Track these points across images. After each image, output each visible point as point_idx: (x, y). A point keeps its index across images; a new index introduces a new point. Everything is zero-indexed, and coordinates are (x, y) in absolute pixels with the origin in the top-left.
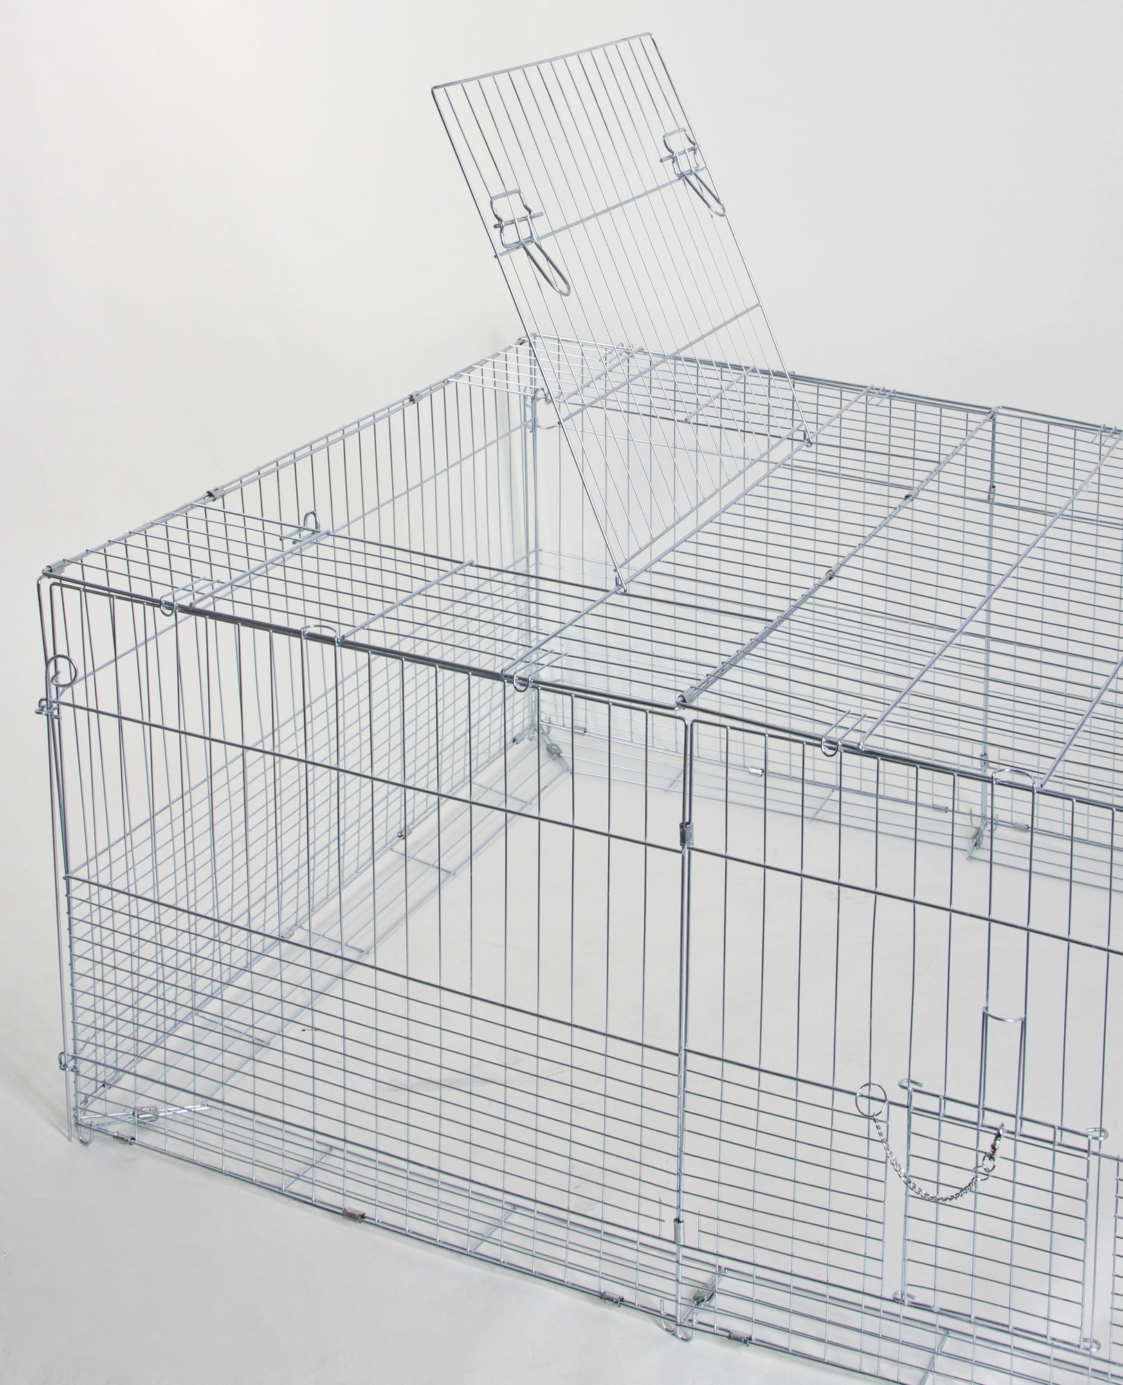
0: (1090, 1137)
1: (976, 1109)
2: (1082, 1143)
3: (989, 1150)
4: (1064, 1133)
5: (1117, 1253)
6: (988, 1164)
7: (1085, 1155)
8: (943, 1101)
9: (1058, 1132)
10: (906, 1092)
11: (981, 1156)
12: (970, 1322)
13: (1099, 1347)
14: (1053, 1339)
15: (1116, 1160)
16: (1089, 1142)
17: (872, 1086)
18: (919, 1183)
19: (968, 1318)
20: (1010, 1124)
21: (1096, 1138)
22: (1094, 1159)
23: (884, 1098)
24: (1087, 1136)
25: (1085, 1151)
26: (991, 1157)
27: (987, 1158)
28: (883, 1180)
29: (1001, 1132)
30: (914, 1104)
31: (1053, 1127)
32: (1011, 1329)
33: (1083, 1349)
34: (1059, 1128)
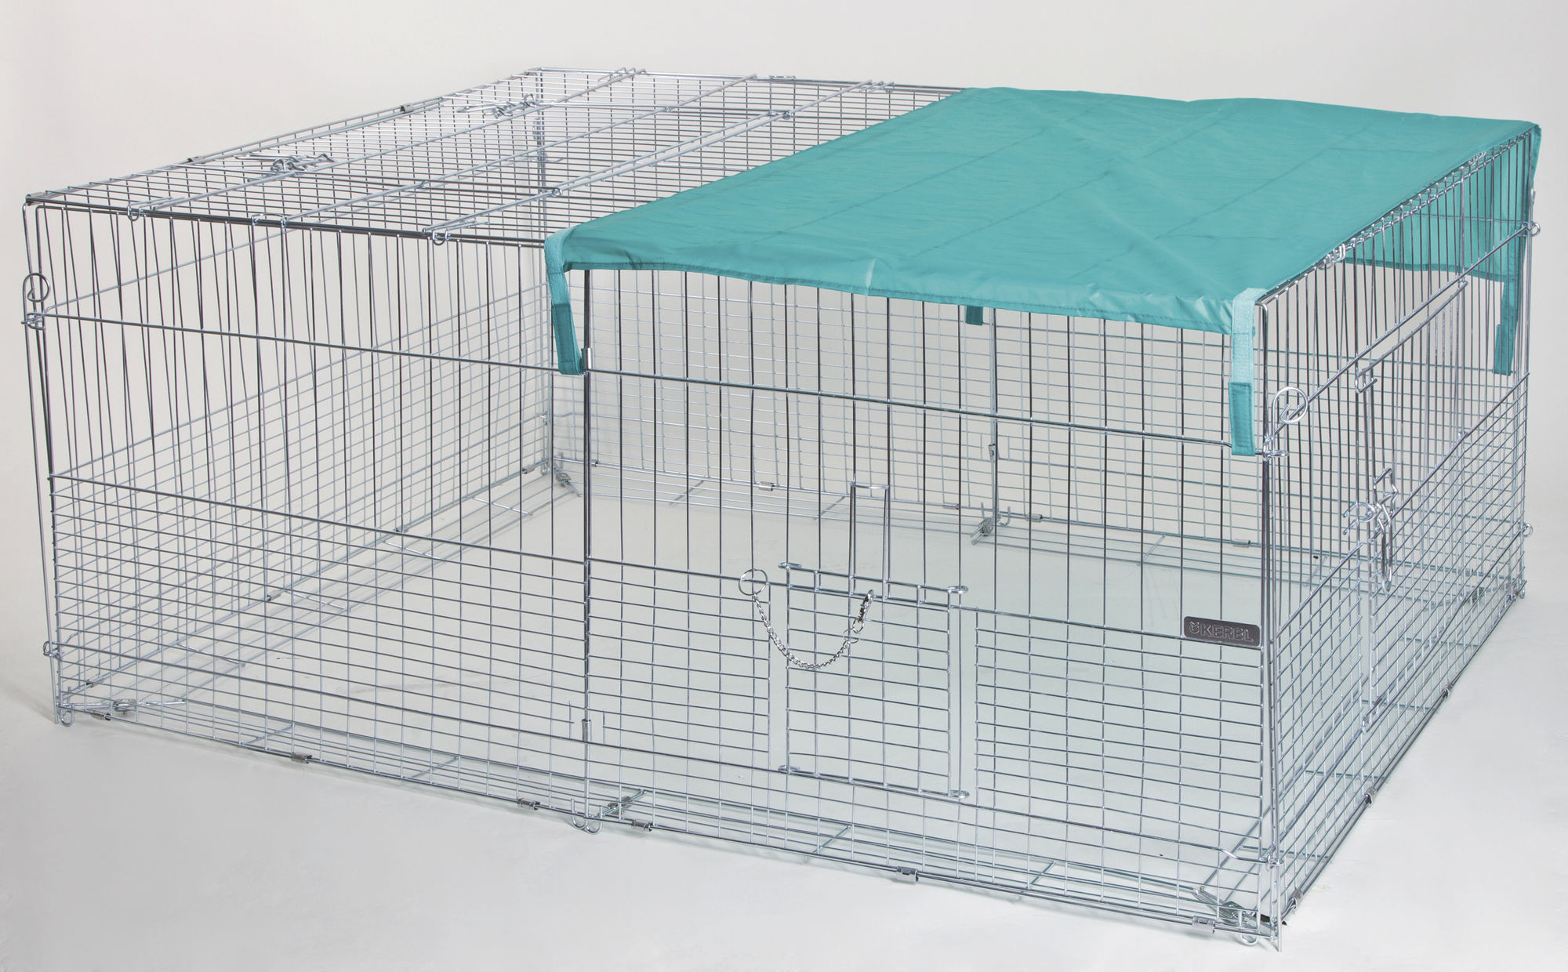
0: (950, 591)
1: (847, 579)
2: (941, 598)
3: (858, 614)
4: (928, 591)
5: (979, 701)
6: (858, 625)
7: (946, 609)
8: (818, 575)
9: (922, 591)
10: (784, 572)
11: (852, 620)
12: (848, 783)
13: (967, 794)
14: (924, 791)
15: (975, 610)
16: (949, 595)
17: (755, 572)
18: (798, 656)
19: (846, 781)
20: (877, 589)
21: (956, 592)
22: (954, 613)
23: (765, 580)
24: (946, 591)
25: (946, 606)
26: (860, 619)
27: (857, 621)
28: (767, 658)
29: (869, 596)
30: (793, 582)
31: (916, 586)
32: (885, 786)
33: (951, 797)
34: (922, 587)
